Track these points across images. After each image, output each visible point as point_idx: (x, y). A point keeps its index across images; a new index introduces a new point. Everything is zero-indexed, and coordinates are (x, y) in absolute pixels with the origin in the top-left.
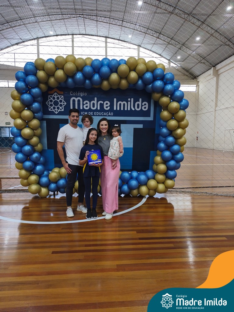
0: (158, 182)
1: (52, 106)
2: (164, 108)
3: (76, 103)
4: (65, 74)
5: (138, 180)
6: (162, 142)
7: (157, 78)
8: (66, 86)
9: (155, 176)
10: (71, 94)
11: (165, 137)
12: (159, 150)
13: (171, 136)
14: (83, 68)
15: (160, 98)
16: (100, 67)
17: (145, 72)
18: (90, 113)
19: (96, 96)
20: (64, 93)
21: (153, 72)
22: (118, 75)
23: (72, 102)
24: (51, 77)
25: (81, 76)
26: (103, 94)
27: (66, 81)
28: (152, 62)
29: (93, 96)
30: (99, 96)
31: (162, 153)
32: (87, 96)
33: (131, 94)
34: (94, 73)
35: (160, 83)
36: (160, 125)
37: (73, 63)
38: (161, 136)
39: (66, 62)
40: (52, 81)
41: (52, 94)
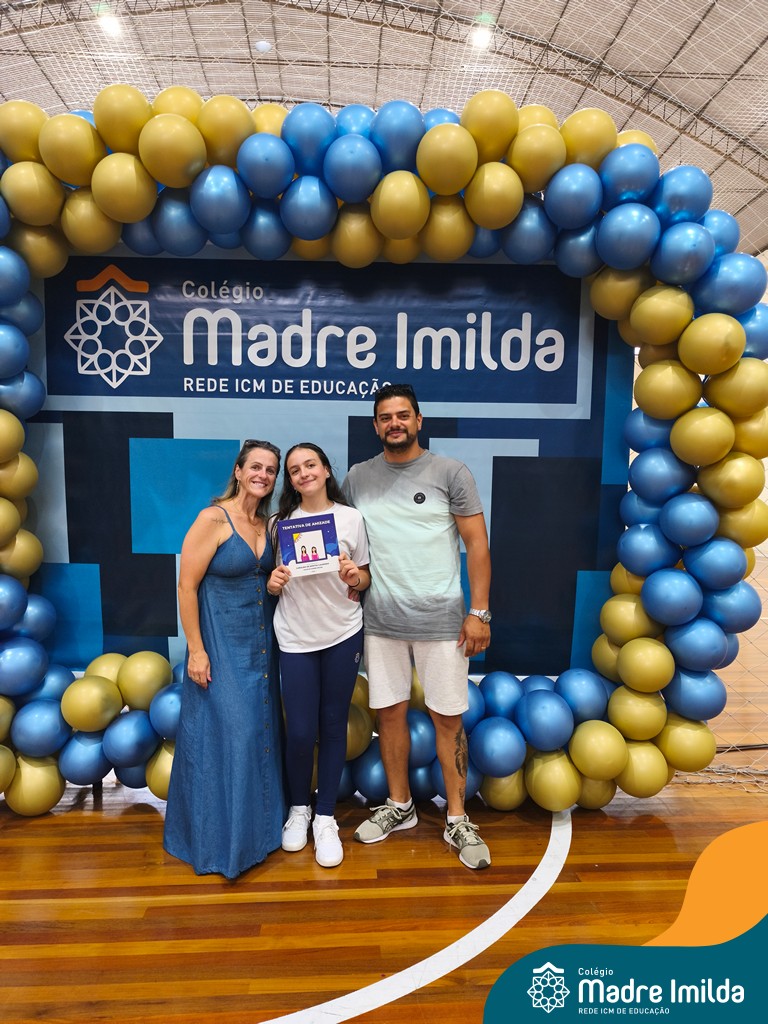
0: (629, 738)
1: (94, 352)
2: (651, 350)
3: (213, 335)
4: (148, 174)
5: (525, 725)
6: (643, 526)
7: (623, 193)
8: (162, 250)
9: (608, 702)
10: (189, 293)
11: (661, 500)
12: (625, 566)
13: (691, 493)
14: (238, 145)
15: (632, 302)
16: (326, 144)
17: (557, 166)
18: (277, 384)
19: (308, 302)
20: (154, 288)
21: (599, 165)
22: (419, 180)
23: (192, 334)
24: (77, 196)
25: (230, 187)
26: (342, 292)
27: (154, 217)
28: (595, 117)
29: (296, 302)
30: (322, 302)
31: (644, 585)
32: (266, 301)
33: (480, 291)
34: (296, 176)
35: (641, 218)
36: (629, 442)
37: (185, 119)
38: (636, 496)
39: (152, 113)
40: (81, 212)
41: (96, 295)
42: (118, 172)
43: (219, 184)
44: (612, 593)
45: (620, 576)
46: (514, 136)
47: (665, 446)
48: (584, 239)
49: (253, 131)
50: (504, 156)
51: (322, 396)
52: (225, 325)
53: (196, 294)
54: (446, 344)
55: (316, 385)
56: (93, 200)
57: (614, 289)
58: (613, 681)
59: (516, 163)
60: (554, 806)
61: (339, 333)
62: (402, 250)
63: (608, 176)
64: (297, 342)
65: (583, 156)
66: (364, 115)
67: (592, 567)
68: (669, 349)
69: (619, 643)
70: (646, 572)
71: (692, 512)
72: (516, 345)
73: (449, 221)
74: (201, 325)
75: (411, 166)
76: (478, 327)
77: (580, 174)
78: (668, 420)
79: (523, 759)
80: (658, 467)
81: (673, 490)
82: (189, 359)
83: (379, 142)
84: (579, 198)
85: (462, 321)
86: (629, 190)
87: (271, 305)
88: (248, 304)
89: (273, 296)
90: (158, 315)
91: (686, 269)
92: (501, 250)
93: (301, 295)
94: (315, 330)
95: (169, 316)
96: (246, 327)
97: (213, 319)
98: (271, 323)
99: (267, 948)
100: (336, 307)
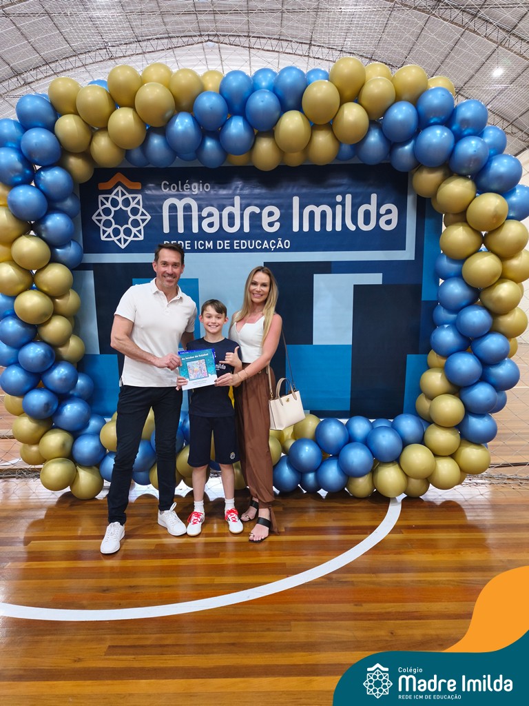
0: (437, 455)
1: (109, 227)
2: (451, 217)
3: (180, 214)
4: (141, 120)
5: (373, 447)
6: (446, 326)
7: (431, 119)
8: (149, 163)
9: (424, 433)
10: (165, 189)
11: (458, 309)
12: (436, 352)
13: (477, 305)
14: (194, 99)
15: (438, 186)
16: (247, 95)
17: (390, 103)
18: (220, 243)
19: (238, 191)
20: (144, 186)
21: (415, 101)
22: (304, 116)
23: (168, 214)
24: (99, 134)
25: (189, 125)
26: (258, 184)
27: (145, 144)
28: (413, 71)
29: (231, 192)
30: (246, 192)
31: (446, 362)
32: (212, 192)
33: (345, 181)
34: (229, 116)
35: (441, 135)
36: (438, 274)
37: (162, 85)
38: (442, 308)
39: (142, 82)
40: (102, 144)
41: (110, 192)
42: (123, 119)
43: (183, 124)
44: (428, 367)
45: (433, 358)
46: (363, 85)
47: (459, 276)
48: (407, 148)
49: (203, 90)
50: (356, 98)
51: (247, 250)
52: (187, 208)
53: (170, 189)
54: (323, 214)
55: (244, 243)
56: (109, 136)
57: (426, 179)
58: (427, 420)
59: (364, 102)
60: (390, 495)
61: (257, 210)
62: (295, 159)
63: (421, 108)
64: (231, 217)
65: (406, 96)
66: (270, 75)
67: (416, 352)
68: (461, 215)
69: (431, 398)
70: (447, 354)
71: (476, 317)
72: (367, 214)
73: (323, 141)
74: (173, 208)
75: (299, 107)
76: (343, 204)
77: (404, 108)
78: (462, 260)
79: (371, 466)
80: (455, 290)
81: (464, 303)
82: (166, 230)
83: (279, 93)
84: (402, 123)
85: (333, 201)
86: (434, 116)
87: (215, 194)
88: (201, 194)
89: (216, 188)
90: (147, 203)
91: (471, 166)
92: (356, 156)
93: (233, 187)
94: (243, 209)
95: (154, 203)
96: (200, 209)
97: (180, 205)
98: (215, 204)
99: (224, 563)
100: (255, 195)
